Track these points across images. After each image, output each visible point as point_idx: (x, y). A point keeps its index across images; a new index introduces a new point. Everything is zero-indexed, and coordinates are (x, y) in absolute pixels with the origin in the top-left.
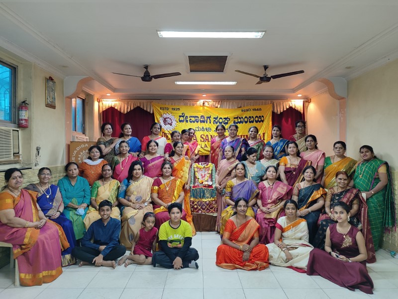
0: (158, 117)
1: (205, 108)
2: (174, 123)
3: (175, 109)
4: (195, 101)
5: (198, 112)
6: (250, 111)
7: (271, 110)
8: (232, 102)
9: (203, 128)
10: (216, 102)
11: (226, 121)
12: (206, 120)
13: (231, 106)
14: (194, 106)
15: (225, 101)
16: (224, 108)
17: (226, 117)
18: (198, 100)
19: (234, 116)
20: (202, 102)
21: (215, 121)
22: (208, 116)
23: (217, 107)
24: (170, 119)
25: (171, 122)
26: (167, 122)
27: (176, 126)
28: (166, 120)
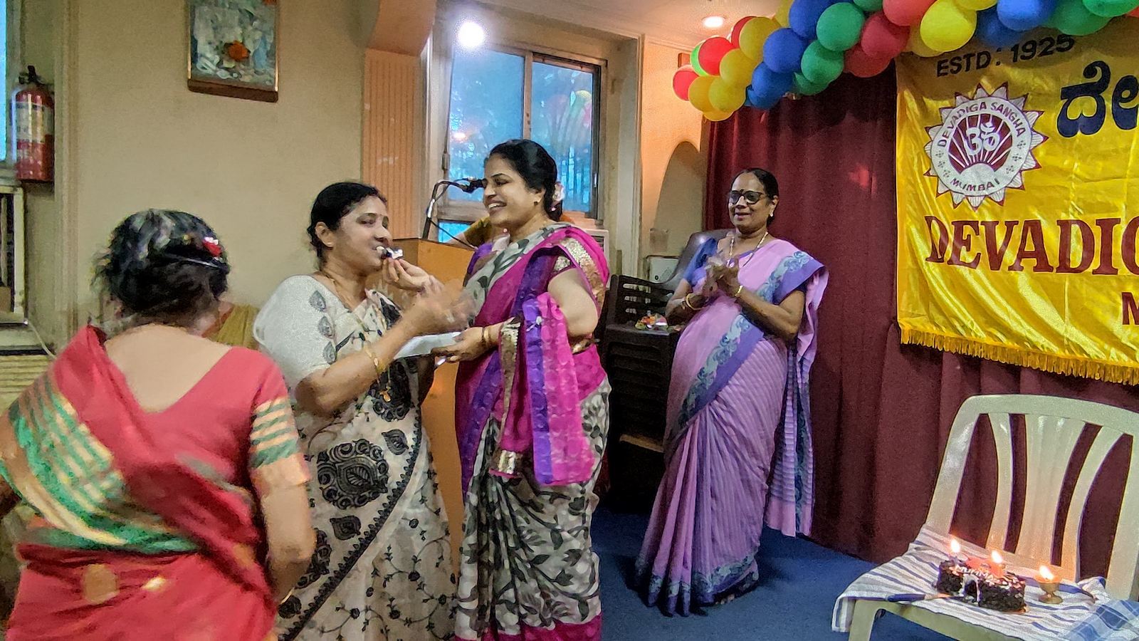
3: (1033, 50)
24: (997, 121)
25: (995, 147)
26: (974, 147)
27: (1038, 166)
28: (969, 131)
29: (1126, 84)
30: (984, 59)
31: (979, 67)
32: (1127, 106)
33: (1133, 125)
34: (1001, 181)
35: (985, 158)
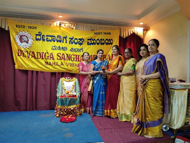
0: (14, 34)
1: (62, 28)
2: (30, 41)
3: (31, 27)
4: (52, 21)
5: (54, 32)
6: (101, 34)
7: (119, 34)
8: (86, 25)
9: (60, 47)
10: (72, 24)
11: (81, 42)
12: (62, 40)
13: (85, 28)
14: (50, 25)
15: (80, 24)
16: (79, 30)
17: (81, 38)
18: (54, 21)
19: (88, 38)
20: (58, 22)
21: (71, 41)
22: (64, 36)
23: (73, 29)
24: (26, 37)
25: (27, 40)
26: (23, 40)
27: (33, 44)
28: (22, 37)
29: (43, 36)
30: (24, 27)
31: (23, 28)
32: (44, 38)
33: (44, 41)
34: (28, 45)
35: (25, 41)
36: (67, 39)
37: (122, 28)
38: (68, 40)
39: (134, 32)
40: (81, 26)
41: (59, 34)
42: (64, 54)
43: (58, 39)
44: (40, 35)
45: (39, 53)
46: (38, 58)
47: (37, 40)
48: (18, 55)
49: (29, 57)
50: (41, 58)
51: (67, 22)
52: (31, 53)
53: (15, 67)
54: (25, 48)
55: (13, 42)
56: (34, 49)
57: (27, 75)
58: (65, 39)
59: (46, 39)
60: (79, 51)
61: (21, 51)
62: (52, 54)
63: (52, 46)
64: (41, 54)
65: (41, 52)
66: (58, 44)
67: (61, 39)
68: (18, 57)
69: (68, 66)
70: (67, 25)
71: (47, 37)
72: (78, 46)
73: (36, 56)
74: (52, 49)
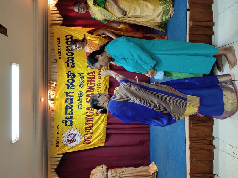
0: (67, 148)
1: (56, 98)
2: (74, 132)
3: (58, 131)
4: (49, 109)
5: (61, 106)
6: (60, 50)
7: (59, 27)
8: (51, 69)
9: (79, 100)
10: (50, 86)
11: (71, 76)
12: (70, 97)
13: (54, 70)
14: (54, 110)
15: (49, 76)
16: (57, 77)
17: (67, 75)
18: (48, 106)
19: (65, 66)
20: (50, 102)
21: (71, 87)
22: (66, 95)
23: (56, 85)
24: (69, 136)
25: (73, 135)
26: (72, 139)
27: (77, 129)
29: (66, 118)
31: (59, 139)
32: (70, 118)
33: (72, 117)
34: (78, 134)
35: (74, 137)
36: (69, 92)
37: (50, 22)
38: (70, 90)
39: (54, 5)
40: (52, 75)
41: (64, 101)
42: (87, 96)
43: (69, 102)
44: (66, 122)
45: (87, 123)
46: (92, 124)
47: (71, 124)
48: (90, 143)
49: (92, 133)
50: (92, 120)
51: (49, 92)
52: (87, 131)
53: (103, 147)
54: (81, 137)
55: (76, 149)
56: (82, 128)
57: (112, 134)
58: (69, 94)
59: (70, 116)
60: (82, 78)
61: (85, 140)
62: (87, 109)
63: (78, 108)
64: (87, 120)
65: (85, 120)
66: (76, 102)
67: (69, 99)
68: (91, 144)
69: (101, 90)
70: (52, 92)
71: (68, 114)
72: (77, 79)
73: (91, 125)
74: (82, 108)
